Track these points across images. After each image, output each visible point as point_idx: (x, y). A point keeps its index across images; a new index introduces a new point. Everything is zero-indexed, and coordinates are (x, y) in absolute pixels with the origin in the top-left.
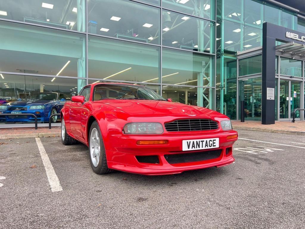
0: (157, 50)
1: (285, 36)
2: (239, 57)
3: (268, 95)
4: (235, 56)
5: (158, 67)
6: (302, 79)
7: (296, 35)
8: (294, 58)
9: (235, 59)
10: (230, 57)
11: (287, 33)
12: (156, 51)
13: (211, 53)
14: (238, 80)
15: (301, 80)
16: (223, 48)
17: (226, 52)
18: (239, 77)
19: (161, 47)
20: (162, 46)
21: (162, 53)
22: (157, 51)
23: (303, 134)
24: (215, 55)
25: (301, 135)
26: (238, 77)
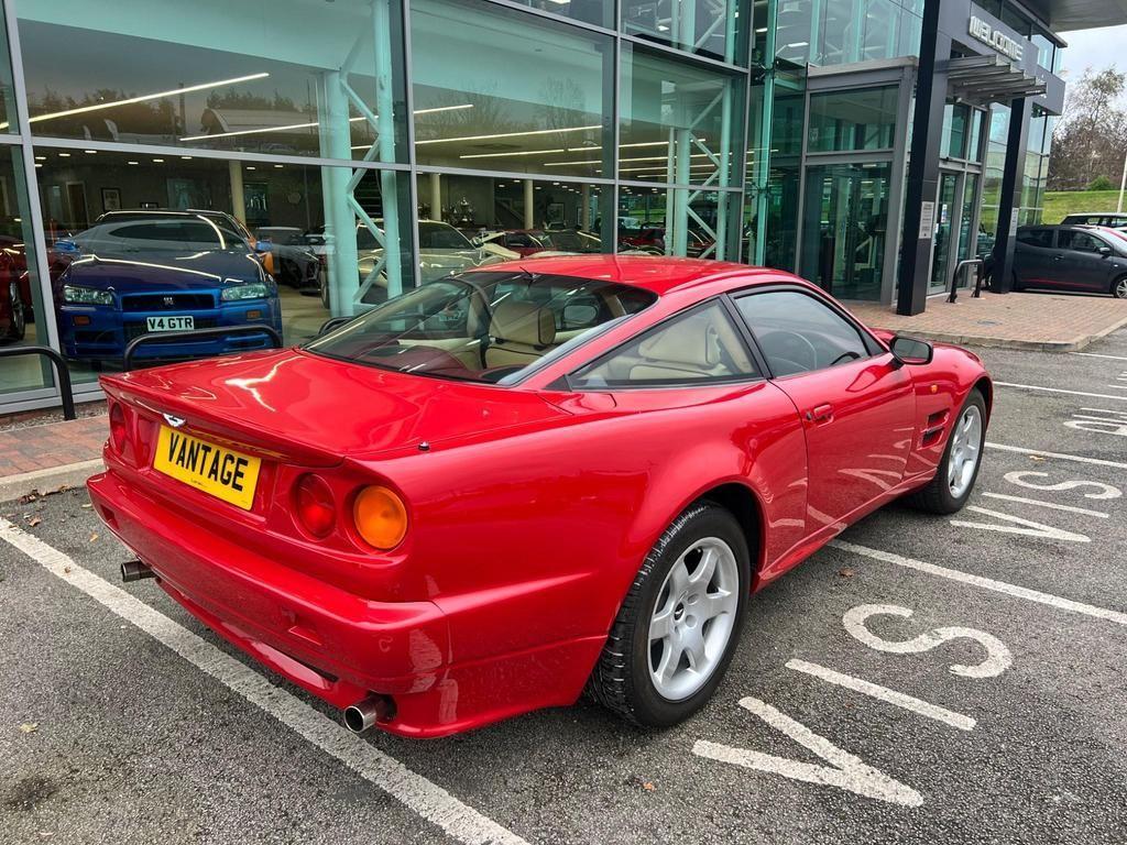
0: (598, 48)
1: (965, 31)
2: (813, 86)
3: (922, 225)
4: (798, 81)
5: (600, 112)
6: (964, 164)
7: (987, 25)
8: (959, 100)
9: (796, 91)
10: (782, 80)
11: (973, 18)
12: (594, 52)
13: (729, 64)
14: (804, 163)
15: (960, 168)
16: (775, 51)
17: (783, 65)
18: (809, 154)
19: (619, 39)
20: (619, 35)
21: (621, 61)
22: (597, 53)
23: (1057, 349)
24: (748, 71)
25: (1057, 353)
26: (805, 152)
